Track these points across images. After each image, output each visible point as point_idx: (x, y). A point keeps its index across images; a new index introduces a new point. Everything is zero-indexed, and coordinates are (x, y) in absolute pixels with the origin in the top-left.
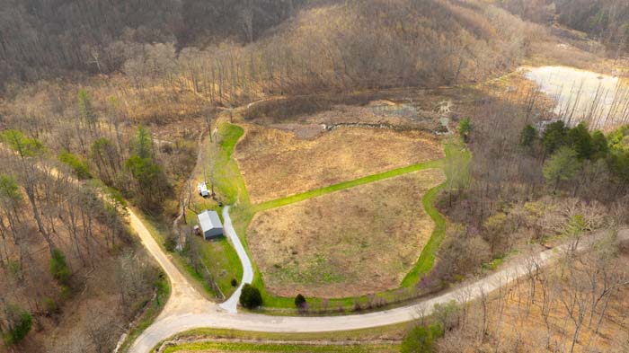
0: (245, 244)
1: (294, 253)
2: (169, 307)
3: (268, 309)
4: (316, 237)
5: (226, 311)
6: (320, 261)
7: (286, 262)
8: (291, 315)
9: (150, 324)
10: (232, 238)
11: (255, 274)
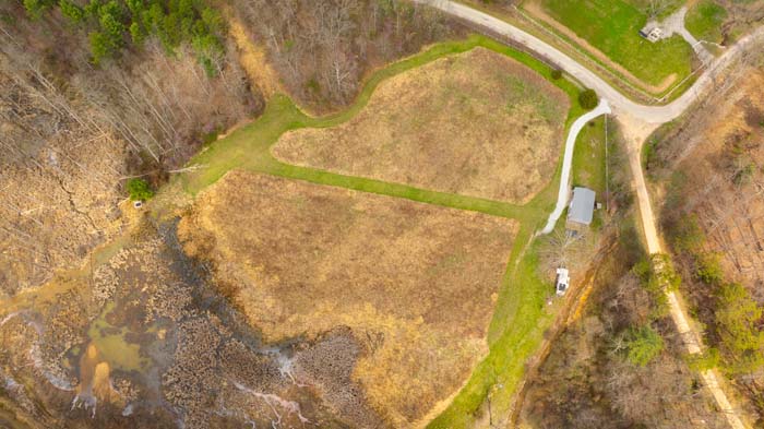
0: (559, 166)
1: (526, 127)
2: (649, 131)
3: (580, 87)
4: (494, 134)
5: (609, 104)
6: (512, 107)
7: (539, 123)
8: (567, 74)
9: (664, 125)
10: (566, 184)
11: (570, 127)
